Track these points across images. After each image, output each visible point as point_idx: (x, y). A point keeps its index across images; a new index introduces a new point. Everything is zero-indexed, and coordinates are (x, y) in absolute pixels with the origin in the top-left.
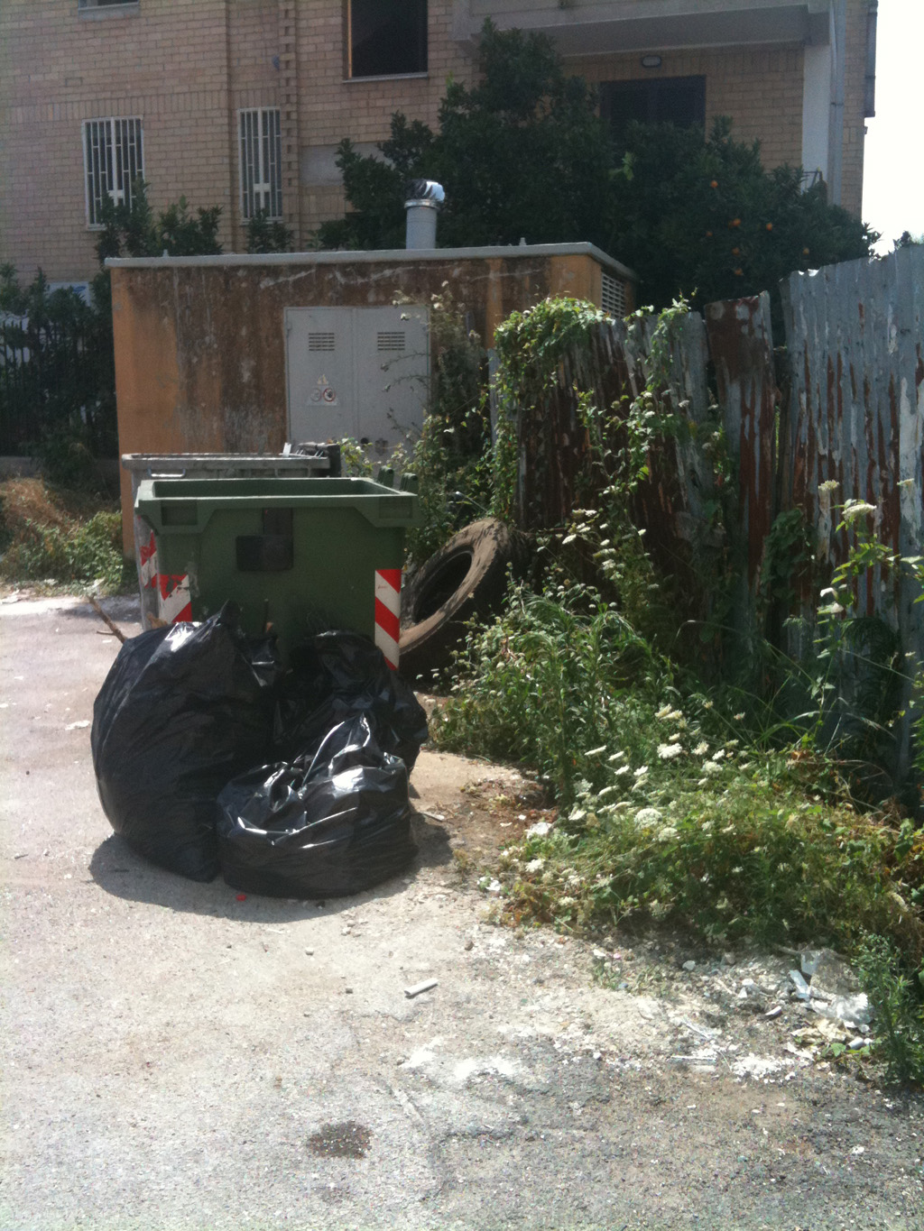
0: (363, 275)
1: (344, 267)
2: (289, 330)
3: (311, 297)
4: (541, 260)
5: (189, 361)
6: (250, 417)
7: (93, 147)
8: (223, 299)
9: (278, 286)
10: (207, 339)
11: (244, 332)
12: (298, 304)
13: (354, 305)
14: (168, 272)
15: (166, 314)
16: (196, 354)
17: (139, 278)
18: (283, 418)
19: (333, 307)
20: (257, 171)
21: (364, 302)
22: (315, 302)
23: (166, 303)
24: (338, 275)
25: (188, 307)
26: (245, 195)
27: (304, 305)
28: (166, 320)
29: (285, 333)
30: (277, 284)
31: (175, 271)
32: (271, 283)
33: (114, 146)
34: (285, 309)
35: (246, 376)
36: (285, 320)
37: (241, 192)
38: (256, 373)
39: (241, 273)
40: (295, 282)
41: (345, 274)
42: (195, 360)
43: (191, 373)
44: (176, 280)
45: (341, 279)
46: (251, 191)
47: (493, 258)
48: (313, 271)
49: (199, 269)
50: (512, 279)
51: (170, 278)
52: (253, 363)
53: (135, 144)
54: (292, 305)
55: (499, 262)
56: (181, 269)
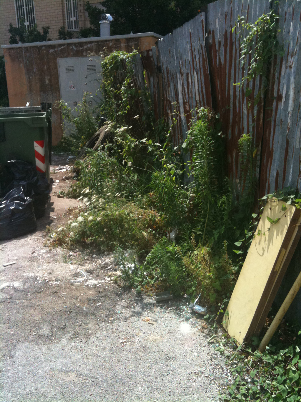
0: (82, 46)
1: (75, 44)
2: (59, 66)
3: (66, 55)
4: (138, 39)
5: (29, 78)
6: (49, 95)
7: (18, 8)
8: (38, 57)
9: (55, 52)
10: (34, 70)
11: (45, 67)
12: (62, 57)
13: (79, 56)
14: (21, 49)
15: (21, 63)
16: (31, 75)
17: (12, 52)
18: (59, 95)
19: (73, 58)
20: (71, 14)
21: (82, 56)
22: (67, 56)
23: (21, 59)
24: (74, 47)
25: (28, 60)
26: (68, 22)
27: (64, 57)
28: (21, 65)
29: (58, 67)
30: (55, 51)
31: (23, 49)
32: (53, 51)
33: (25, 8)
34: (58, 59)
35: (47, 82)
36: (58, 63)
37: (66, 21)
38: (50, 80)
39: (43, 48)
40: (60, 50)
41: (76, 47)
42: (31, 77)
43: (30, 82)
44: (24, 52)
45: (75, 48)
46: (70, 20)
47: (122, 39)
48: (66, 46)
49: (30, 47)
50: (128, 46)
51: (22, 51)
52: (49, 77)
53: (32, 7)
54: (60, 58)
55: (124, 40)
56: (25, 48)
